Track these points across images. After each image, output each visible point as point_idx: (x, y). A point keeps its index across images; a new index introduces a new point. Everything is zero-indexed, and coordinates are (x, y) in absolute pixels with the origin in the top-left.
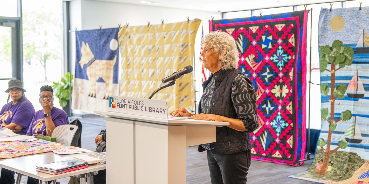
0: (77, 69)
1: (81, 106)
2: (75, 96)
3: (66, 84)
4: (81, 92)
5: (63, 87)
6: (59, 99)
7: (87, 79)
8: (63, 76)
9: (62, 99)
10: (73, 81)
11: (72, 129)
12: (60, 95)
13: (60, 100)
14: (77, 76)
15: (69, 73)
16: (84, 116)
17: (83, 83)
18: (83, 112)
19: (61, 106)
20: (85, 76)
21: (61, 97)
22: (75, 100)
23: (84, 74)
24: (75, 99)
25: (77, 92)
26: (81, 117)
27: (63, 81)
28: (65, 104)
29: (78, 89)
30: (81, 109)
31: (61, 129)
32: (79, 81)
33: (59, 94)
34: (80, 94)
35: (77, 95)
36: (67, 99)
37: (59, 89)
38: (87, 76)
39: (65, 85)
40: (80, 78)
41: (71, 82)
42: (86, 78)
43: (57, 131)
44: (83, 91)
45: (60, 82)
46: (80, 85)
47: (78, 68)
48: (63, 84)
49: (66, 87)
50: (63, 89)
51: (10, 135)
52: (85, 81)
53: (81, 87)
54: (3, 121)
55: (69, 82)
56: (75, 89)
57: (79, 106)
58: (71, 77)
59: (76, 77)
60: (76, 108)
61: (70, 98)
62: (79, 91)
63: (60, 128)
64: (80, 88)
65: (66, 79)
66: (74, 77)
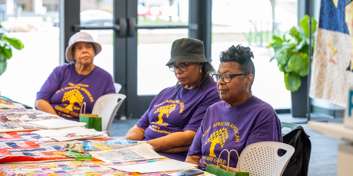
0: (325, 8)
1: (330, 92)
2: (318, 70)
3: (299, 40)
4: (332, 61)
5: (294, 47)
6: (285, 73)
7: (346, 31)
8: (295, 24)
9: (291, 74)
10: (316, 34)
11: (281, 152)
12: (286, 65)
13: (287, 75)
14: (323, 24)
15: (307, 17)
16: (337, 114)
17: (336, 41)
18: (335, 105)
19: (288, 89)
20: (341, 24)
21: (288, 69)
22: (318, 77)
23: (339, 19)
24: (317, 74)
25: (322, 59)
26: (330, 114)
27: (294, 33)
28: (296, 86)
29: (325, 53)
30: (329, 98)
31: (258, 151)
32: (327, 35)
33: (284, 62)
34: (329, 65)
35: (323, 66)
36: (302, 74)
37: (285, 52)
38: (345, 25)
39: (298, 44)
40: (329, 28)
41: (311, 37)
42: (342, 29)
43: (249, 155)
44: (335, 58)
45: (288, 37)
46: (330, 45)
47: (326, 5)
48: (294, 41)
49: (299, 47)
50: (294, 51)
51: (147, 157)
52: (341, 36)
53: (333, 48)
54: (160, 116)
55: (306, 36)
56: (319, 53)
57: (325, 92)
58: (312, 25)
59: (321, 26)
60: (320, 95)
61: (308, 72)
62: (328, 57)
63: (257, 149)
64: (329, 50)
65: (301, 30)
66: (317, 25)
